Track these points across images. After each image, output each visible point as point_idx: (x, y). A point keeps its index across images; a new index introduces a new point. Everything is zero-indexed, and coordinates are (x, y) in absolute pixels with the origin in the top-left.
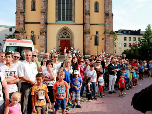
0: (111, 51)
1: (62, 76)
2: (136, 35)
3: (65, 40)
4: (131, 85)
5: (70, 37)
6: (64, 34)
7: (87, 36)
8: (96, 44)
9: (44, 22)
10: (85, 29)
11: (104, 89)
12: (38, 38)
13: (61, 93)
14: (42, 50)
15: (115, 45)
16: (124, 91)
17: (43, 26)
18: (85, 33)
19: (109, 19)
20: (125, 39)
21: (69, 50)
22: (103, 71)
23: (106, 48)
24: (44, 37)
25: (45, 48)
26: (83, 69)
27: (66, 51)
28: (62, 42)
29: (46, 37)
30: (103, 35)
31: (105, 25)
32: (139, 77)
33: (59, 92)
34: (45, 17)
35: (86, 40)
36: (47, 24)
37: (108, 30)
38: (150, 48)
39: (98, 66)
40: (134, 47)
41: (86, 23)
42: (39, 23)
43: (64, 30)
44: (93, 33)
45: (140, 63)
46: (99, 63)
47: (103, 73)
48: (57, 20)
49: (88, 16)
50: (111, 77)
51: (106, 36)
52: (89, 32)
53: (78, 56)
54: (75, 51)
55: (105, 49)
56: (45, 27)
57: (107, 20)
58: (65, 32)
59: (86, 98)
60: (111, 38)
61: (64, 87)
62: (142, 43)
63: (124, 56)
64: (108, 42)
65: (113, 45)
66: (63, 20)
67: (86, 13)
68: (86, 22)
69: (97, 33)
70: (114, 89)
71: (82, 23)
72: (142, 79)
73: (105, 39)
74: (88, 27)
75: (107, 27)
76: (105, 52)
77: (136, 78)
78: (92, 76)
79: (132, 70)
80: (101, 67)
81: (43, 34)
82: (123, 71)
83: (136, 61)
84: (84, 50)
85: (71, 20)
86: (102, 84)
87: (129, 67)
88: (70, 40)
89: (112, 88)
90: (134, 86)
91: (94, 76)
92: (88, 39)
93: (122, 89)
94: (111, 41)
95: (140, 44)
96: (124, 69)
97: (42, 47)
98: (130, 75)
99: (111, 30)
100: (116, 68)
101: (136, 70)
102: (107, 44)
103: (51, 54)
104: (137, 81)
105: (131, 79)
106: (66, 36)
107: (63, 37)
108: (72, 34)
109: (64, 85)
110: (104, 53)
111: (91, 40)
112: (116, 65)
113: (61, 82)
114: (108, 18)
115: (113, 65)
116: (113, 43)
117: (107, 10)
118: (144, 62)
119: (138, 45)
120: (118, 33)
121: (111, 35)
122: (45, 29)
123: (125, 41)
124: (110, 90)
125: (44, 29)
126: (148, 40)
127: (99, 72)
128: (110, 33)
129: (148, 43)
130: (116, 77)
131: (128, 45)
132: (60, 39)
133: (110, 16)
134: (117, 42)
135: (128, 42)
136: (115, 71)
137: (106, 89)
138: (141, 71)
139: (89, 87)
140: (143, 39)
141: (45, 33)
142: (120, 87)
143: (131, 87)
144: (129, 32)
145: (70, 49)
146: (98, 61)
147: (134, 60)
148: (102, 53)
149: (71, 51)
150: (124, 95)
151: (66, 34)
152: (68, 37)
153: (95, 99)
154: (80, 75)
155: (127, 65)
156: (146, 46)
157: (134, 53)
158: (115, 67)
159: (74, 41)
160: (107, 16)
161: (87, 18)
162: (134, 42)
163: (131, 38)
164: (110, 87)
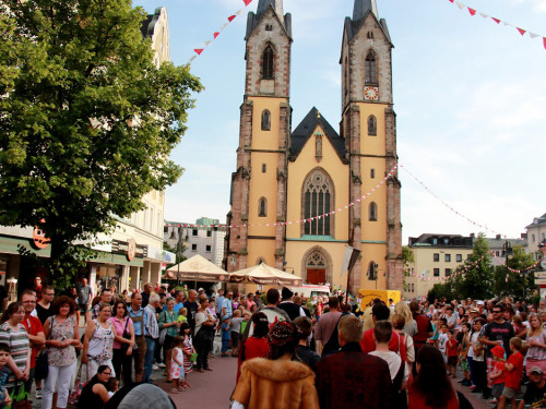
2: (461, 248)
3: (316, 270)
5: (325, 264)
6: (314, 257)
8: (372, 277)
9: (281, 237)
17: (280, 243)
19: (394, 233)
20: (437, 258)
23: (390, 285)
28: (310, 272)
30: (384, 261)
31: (387, 244)
35: (354, 271)
36: (285, 240)
37: (393, 254)
41: (354, 240)
42: (274, 238)
43: (314, 251)
48: (303, 233)
49: (357, 228)
51: (390, 264)
52: (360, 257)
56: (282, 246)
57: (391, 236)
58: (316, 254)
60: (399, 267)
64: (393, 275)
65: (402, 280)
66: (314, 233)
67: (354, 223)
68: (355, 238)
71: (347, 239)
73: (388, 270)
74: (358, 246)
75: (390, 248)
81: (279, 258)
85: (327, 233)
88: (325, 270)
92: (357, 268)
94: (398, 273)
99: (399, 253)
102: (391, 279)
106: (318, 262)
107: (311, 263)
108: (328, 258)
114: (393, 231)
116: (401, 276)
117: (391, 218)
120: (418, 244)
121: (399, 261)
122: (283, 249)
123: (436, 262)
125: (281, 249)
126: (479, 264)
128: (397, 259)
131: (442, 273)
132: (307, 266)
133: (396, 227)
135: (442, 265)
141: (283, 256)
144: (446, 241)
151: (319, 258)
152: (321, 264)
159: (331, 271)
160: (391, 229)
161: (356, 232)
163: (449, 255)
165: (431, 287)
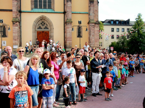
0: (97, 44)
1: (21, 78)
2: (124, 25)
3: (43, 32)
4: (120, 84)
5: (49, 28)
6: (41, 24)
7: (68, 26)
8: (79, 35)
9: (17, 10)
10: (66, 18)
11: (87, 90)
12: (9, 28)
13: (21, 103)
14: (15, 43)
15: (101, 37)
16: (112, 93)
17: (16, 14)
18: (66, 23)
19: (94, 7)
20: (113, 30)
21: (47, 43)
22: (84, 68)
23: (91, 40)
24: (17, 28)
25: (19, 40)
26: (57, 67)
27: (45, 45)
28: (39, 33)
29: (20, 28)
30: (87, 25)
31: (89, 14)
32: (129, 73)
33: (18, 102)
34: (17, 4)
35: (67, 32)
37: (93, 20)
38: (140, 40)
39: (78, 62)
40: (122, 39)
41: (67, 12)
42: (11, 11)
43: (41, 19)
44: (76, 23)
45: (129, 57)
46: (79, 58)
47: (85, 71)
48: (33, 7)
49: (69, 3)
50: (95, 75)
51: (91, 27)
52: (71, 22)
53: (58, 49)
54: (54, 44)
55: (90, 42)
56: (18, 16)
57: (92, 8)
58: (43, 21)
59: (63, 104)
60: (97, 29)
61: (25, 94)
62: (132, 35)
63: (111, 50)
64: (93, 34)
65: (99, 37)
66: (41, 8)
67: (67, 0)
68: (68, 10)
69: (80, 22)
70: (99, 90)
71: (63, 11)
72: (132, 76)
73: (90, 30)
74: (69, 15)
75: (91, 16)
76: (90, 45)
77: (126, 76)
78: (70, 75)
79: (120, 66)
80: (81, 63)
81: (16, 23)
82: (110, 68)
83: (125, 55)
84: (65, 43)
85: (50, 7)
86: (84, 85)
87: (117, 62)
88: (49, 32)
89: (96, 88)
90: (123, 85)
91: (72, 74)
92: (69, 30)
93: (108, 91)
94: (96, 32)
95: (129, 36)
96: (110, 66)
97: (15, 40)
98: (118, 73)
99: (96, 20)
100: (100, 65)
101: (125, 65)
102: (91, 36)
103: (26, 47)
104: (127, 79)
105: (119, 77)
106: (44, 26)
107: (40, 28)
108: (50, 24)
109: (24, 91)
110: (88, 46)
111: (73, 31)
112: (101, 61)
113: (20, 87)
114: (93, 5)
115: (97, 60)
116: (98, 35)
118: (134, 56)
119: (126, 37)
120: (104, 24)
121: (97, 25)
122: (19, 18)
123: (113, 32)
124: (94, 92)
125: (17, 18)
126: (138, 31)
127: (79, 70)
128: (95, 23)
129: (138, 35)
130: (100, 75)
132: (37, 29)
133: (95, 3)
134: (103, 33)
135: (115, 34)
136: (100, 68)
137: (89, 89)
138: (131, 67)
139: (66, 90)
140: (132, 30)
141: (18, 23)
142: (106, 88)
143: (119, 87)
144: (117, 22)
145: (49, 42)
146: (77, 56)
147: (123, 54)
148: (85, 46)
149: (50, 45)
150: (111, 98)
151: (44, 24)
152: (46, 28)
153: (74, 104)
154: (53, 75)
155: (114, 59)
156: (136, 37)
157: (122, 46)
158: (99, 62)
159: (53, 32)
160: (91, 3)
161: (68, 5)
162: (123, 33)
163: (119, 29)
164: (93, 87)
165: (110, 44)
